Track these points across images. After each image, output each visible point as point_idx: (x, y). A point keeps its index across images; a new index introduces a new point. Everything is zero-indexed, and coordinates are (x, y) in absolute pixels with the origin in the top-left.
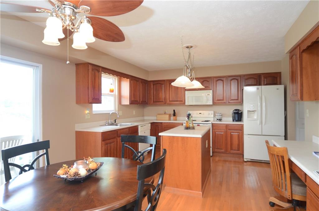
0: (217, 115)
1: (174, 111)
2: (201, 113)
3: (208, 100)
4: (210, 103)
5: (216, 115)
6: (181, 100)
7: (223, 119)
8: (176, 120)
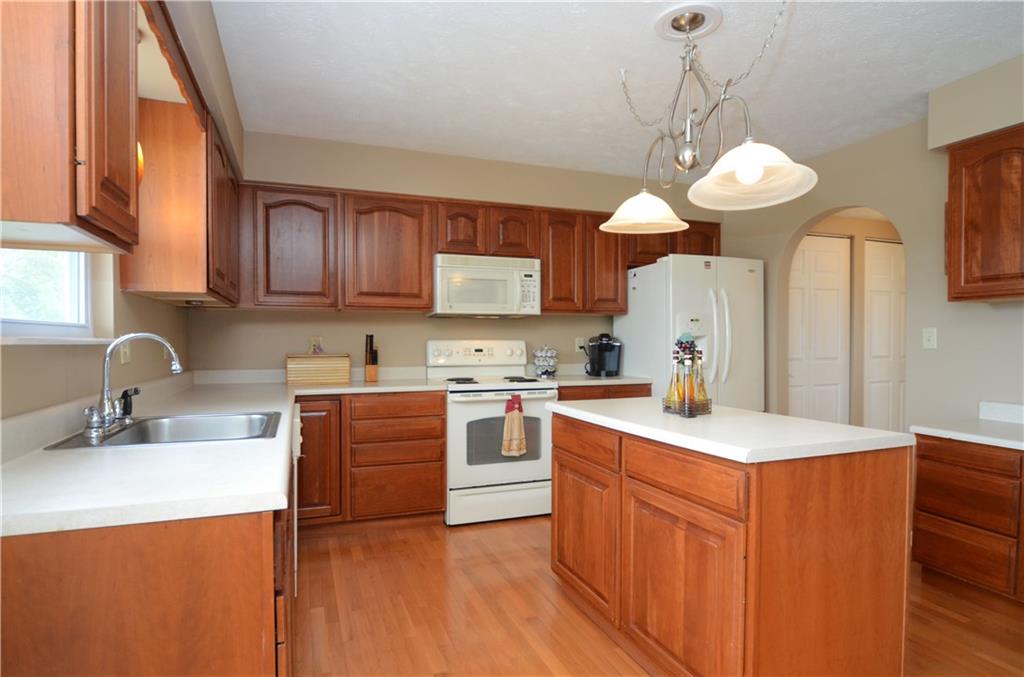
0: (539, 354)
1: (370, 339)
2: (481, 351)
3: (524, 297)
4: (533, 307)
5: (535, 356)
6: (415, 291)
7: (562, 369)
8: (374, 382)
